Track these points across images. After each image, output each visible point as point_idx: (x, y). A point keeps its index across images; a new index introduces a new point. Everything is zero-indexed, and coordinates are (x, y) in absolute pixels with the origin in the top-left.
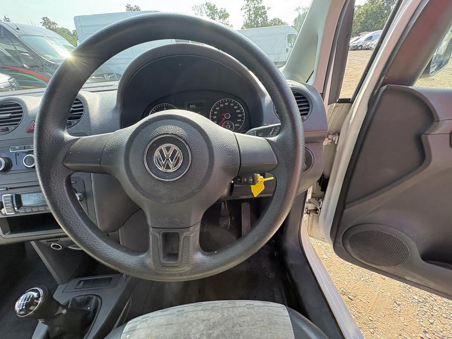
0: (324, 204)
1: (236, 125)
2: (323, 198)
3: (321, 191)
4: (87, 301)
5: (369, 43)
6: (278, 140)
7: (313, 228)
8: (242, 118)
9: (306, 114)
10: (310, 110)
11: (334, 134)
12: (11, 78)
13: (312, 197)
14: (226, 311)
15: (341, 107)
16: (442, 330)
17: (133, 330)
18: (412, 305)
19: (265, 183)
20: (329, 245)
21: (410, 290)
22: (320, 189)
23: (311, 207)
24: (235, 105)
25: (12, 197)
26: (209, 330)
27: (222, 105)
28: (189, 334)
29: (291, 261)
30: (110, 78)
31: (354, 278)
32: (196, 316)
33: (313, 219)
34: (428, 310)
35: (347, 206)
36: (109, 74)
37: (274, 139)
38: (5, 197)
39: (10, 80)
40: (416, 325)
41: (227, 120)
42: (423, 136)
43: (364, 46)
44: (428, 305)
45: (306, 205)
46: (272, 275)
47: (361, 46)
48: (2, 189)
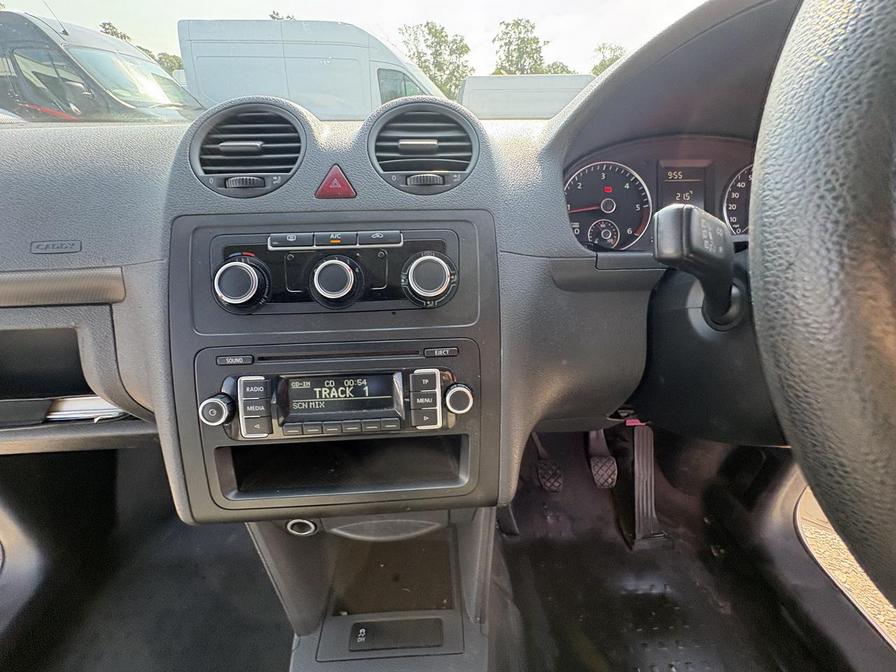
38: (247, 384)
48: (239, 360)
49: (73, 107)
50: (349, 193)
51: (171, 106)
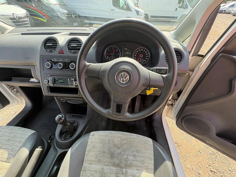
0: (177, 103)
1: (144, 61)
2: (177, 100)
3: (177, 96)
4: (74, 123)
5: (230, 9)
6: (166, 77)
7: (169, 112)
8: (148, 58)
9: (180, 62)
10: (182, 60)
11: (190, 71)
12: (27, 12)
13: (172, 98)
14: (128, 136)
15: (198, 58)
16: (218, 167)
17: (93, 135)
18: (207, 154)
19: (154, 90)
20: (174, 122)
21: (208, 148)
22: (177, 95)
23: (170, 102)
24: (146, 51)
25: (52, 79)
26: (121, 140)
27: (139, 50)
28: (114, 140)
29: (155, 124)
30: (75, 16)
31: (182, 138)
32: (117, 135)
33: (170, 108)
34: (214, 158)
35: (187, 105)
36: (74, 14)
37: (164, 76)
38: (50, 78)
39: (27, 13)
40: (206, 162)
41: (141, 58)
42: (233, 81)
43: (226, 11)
44: (215, 156)
45: (168, 102)
46: (145, 129)
47: (225, 11)
48: (49, 75)
49: (33, 5)
50: (63, 53)
51: (57, 4)
